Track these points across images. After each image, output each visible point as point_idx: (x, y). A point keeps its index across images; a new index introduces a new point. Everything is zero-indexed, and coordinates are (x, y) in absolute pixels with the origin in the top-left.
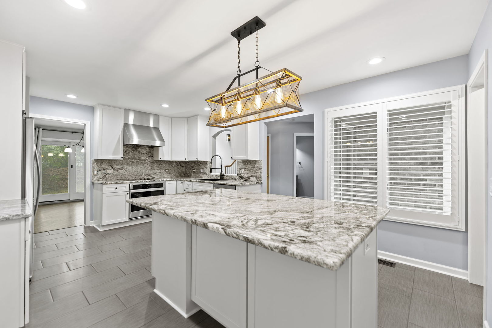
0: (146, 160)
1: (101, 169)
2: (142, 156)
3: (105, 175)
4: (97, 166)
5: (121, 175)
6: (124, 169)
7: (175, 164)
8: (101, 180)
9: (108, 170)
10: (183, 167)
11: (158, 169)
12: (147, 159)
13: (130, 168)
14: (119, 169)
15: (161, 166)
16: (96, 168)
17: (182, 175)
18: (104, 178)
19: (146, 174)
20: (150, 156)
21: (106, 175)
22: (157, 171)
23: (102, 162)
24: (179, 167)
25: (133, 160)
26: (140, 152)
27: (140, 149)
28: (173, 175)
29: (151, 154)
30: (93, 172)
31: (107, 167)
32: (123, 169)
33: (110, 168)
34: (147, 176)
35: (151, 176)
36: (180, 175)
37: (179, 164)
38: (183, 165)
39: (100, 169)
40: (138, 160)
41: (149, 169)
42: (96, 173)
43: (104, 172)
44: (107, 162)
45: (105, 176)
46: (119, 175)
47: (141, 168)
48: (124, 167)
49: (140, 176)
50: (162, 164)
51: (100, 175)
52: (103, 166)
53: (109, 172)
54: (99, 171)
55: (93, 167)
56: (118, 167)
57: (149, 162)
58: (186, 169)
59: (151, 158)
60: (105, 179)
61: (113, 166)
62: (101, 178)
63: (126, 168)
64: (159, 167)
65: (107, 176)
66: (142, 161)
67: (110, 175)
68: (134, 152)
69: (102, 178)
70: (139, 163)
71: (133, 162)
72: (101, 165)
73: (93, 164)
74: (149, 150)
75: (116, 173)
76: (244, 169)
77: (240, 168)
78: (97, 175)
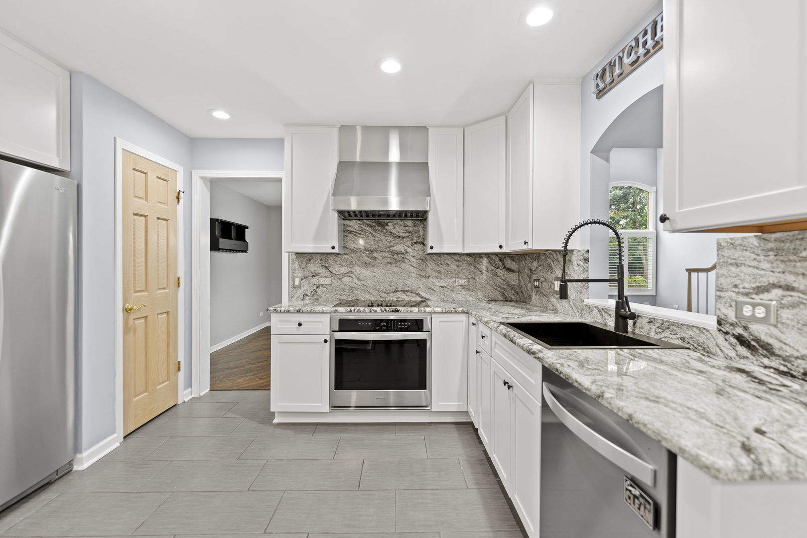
0: (407, 252)
1: (307, 274)
2: (397, 244)
3: (315, 287)
4: (301, 267)
5: (348, 288)
6: (355, 275)
7: (485, 261)
8: (307, 298)
9: (322, 277)
10: (513, 271)
11: (437, 278)
12: (409, 250)
13: (366, 273)
14: (344, 275)
15: (447, 268)
16: (299, 274)
17: (510, 294)
18: (313, 296)
19: (406, 289)
20: (416, 243)
21: (318, 287)
22: (434, 281)
23: (310, 260)
24: (501, 272)
25: (375, 255)
26: (391, 233)
27: (390, 227)
28: (479, 293)
29: (419, 237)
30: (294, 281)
31: (319, 270)
32: (353, 276)
33: (325, 272)
34: (408, 294)
35: (418, 295)
36: (504, 295)
37: (498, 262)
38: (511, 267)
39: (306, 275)
40: (386, 254)
41: (413, 275)
42: (297, 283)
43: (314, 280)
44: (319, 260)
45: (315, 291)
46: (344, 290)
47: (394, 273)
48: (354, 271)
49: (392, 294)
50: (448, 264)
51: (306, 287)
52: (312, 267)
53: (322, 281)
54: (304, 280)
55: (294, 270)
56: (343, 270)
57: (412, 259)
58: (521, 279)
59: (419, 246)
60: (315, 297)
61: (330, 269)
62: (307, 295)
63: (358, 272)
64: (439, 272)
65: (319, 291)
66: (395, 257)
67: (325, 289)
68: (377, 235)
69: (309, 295)
70: (389, 260)
71: (375, 258)
72: (308, 265)
73: (293, 263)
74: (415, 226)
75: (336, 283)
76: (776, 293)
77: (736, 286)
78: (300, 288)
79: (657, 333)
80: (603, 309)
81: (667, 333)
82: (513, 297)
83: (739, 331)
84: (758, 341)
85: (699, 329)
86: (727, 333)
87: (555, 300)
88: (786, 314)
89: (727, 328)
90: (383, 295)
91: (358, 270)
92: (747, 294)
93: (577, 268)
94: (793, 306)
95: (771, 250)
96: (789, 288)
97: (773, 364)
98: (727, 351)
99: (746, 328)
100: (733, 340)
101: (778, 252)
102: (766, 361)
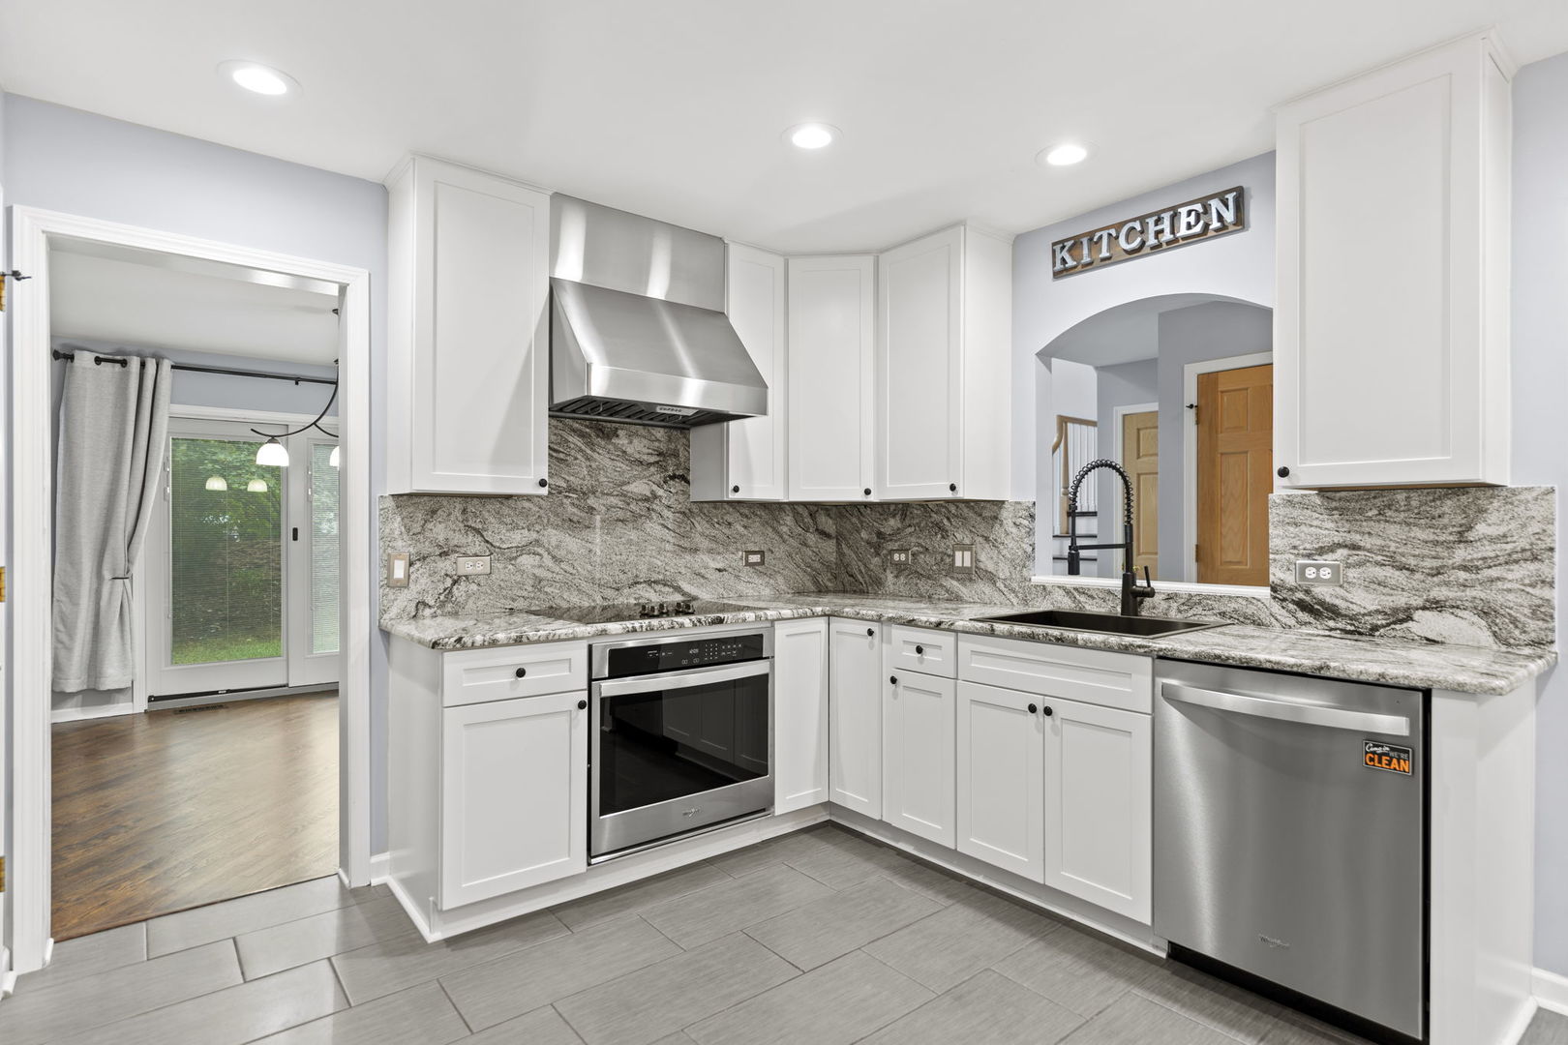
0: (655, 496)
1: (426, 548)
2: (636, 478)
3: (449, 582)
4: (408, 530)
5: (531, 582)
6: (548, 550)
7: (789, 519)
8: (428, 612)
9: (465, 555)
10: (828, 536)
11: (710, 551)
12: (660, 492)
13: (571, 543)
14: (522, 550)
15: (726, 531)
16: (404, 546)
17: (825, 579)
18: (442, 605)
19: (655, 577)
20: (673, 477)
21: (455, 582)
22: (706, 558)
23: (434, 512)
24: (812, 538)
25: (592, 501)
26: (624, 452)
27: (622, 441)
28: (780, 580)
29: (678, 466)
30: (390, 569)
31: (457, 538)
32: (540, 550)
33: (475, 544)
34: (658, 587)
35: (678, 589)
36: (816, 582)
37: (808, 520)
38: (827, 530)
39: (425, 552)
40: (613, 500)
41: (668, 547)
42: (399, 572)
43: (445, 565)
44: (457, 513)
45: (449, 591)
46: (521, 585)
47: (630, 542)
48: (544, 540)
49: (626, 591)
50: (730, 524)
51: (424, 583)
52: (440, 531)
53: (466, 566)
54: (418, 565)
55: (387, 540)
56: (519, 537)
57: (667, 513)
58: (846, 550)
59: (676, 486)
60: (449, 607)
61: (488, 536)
62: (426, 605)
63: (554, 542)
64: (714, 539)
65: (459, 592)
66: (633, 507)
67: (474, 587)
68: (596, 455)
69: (432, 603)
70: (620, 514)
71: (591, 510)
72: (430, 526)
73: (385, 521)
74: (670, 440)
75: (503, 572)
76: (1341, 553)
77: (1295, 547)
78: (407, 586)
79: (1180, 612)
80: (1076, 589)
81: (1198, 610)
82: (830, 584)
83: (1300, 595)
84: (1322, 603)
85: (1247, 599)
86: (1284, 600)
87: (955, 583)
88: (1352, 573)
89: (1284, 594)
90: (610, 593)
91: (553, 536)
92: (1309, 556)
93: (1014, 530)
94: (1360, 564)
95: (1336, 509)
96: (1355, 547)
97: (1340, 625)
98: (1284, 620)
99: (1307, 592)
100: (1292, 607)
101: (1342, 511)
102: (1331, 624)
